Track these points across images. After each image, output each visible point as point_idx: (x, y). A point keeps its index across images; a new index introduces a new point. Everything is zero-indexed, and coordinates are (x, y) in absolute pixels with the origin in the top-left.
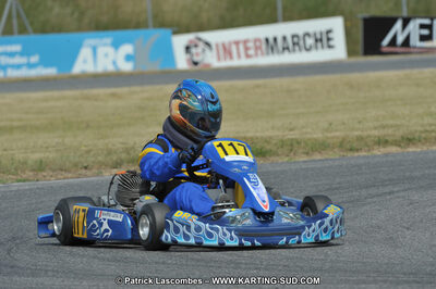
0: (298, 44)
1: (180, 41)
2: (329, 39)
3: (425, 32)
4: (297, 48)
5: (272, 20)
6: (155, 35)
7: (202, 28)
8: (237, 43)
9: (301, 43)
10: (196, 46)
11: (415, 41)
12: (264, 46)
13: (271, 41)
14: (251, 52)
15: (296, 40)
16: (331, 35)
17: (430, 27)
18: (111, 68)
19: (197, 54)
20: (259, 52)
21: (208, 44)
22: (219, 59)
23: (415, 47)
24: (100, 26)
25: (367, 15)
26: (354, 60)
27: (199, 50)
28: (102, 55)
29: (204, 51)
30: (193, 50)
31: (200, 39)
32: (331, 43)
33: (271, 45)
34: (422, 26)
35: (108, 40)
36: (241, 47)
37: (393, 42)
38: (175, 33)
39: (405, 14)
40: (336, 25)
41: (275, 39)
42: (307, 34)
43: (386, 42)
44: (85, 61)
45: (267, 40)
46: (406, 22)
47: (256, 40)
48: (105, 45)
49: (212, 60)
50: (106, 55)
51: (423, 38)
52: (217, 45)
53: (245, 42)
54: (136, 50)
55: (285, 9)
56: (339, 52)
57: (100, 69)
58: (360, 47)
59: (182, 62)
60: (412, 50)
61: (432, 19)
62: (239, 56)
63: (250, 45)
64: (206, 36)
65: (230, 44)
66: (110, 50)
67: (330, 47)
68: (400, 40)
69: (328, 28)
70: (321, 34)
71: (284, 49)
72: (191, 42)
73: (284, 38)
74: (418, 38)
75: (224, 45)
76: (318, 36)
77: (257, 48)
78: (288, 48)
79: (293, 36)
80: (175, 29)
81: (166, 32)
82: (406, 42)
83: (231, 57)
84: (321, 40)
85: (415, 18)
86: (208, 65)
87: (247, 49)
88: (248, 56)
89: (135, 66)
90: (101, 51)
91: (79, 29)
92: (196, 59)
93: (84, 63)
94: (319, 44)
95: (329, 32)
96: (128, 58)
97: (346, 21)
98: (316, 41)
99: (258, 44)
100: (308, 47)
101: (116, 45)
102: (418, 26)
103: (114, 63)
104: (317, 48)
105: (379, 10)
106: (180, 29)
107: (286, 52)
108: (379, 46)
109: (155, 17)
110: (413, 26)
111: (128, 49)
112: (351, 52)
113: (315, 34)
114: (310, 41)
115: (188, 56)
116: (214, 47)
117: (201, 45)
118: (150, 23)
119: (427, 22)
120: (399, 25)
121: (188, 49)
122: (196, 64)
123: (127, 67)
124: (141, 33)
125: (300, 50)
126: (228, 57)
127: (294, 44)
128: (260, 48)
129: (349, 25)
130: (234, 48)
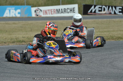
0: (65, 11)
1: (33, 9)
2: (74, 10)
3: (100, 9)
4: (65, 12)
6: (27, 7)
7: (39, 6)
8: (49, 10)
10: (38, 11)
11: (97, 12)
13: (58, 10)
14: (53, 13)
16: (74, 9)
17: (101, 8)
18: (14, 16)
19: (38, 13)
20: (55, 13)
21: (41, 10)
22: (44, 14)
23: (97, 13)
24: (11, 4)
25: (84, 4)
27: (38, 12)
28: (11, 12)
29: (40, 12)
30: (37, 12)
31: (39, 9)
32: (74, 11)
33: (58, 11)
35: (14, 8)
36: (50, 11)
37: (91, 12)
38: (32, 7)
39: (95, 4)
40: (76, 6)
41: (59, 10)
42: (68, 9)
43: (89, 11)
44: (7, 14)
45: (57, 10)
46: (95, 6)
47: (54, 10)
48: (13, 9)
49: (42, 15)
50: (13, 12)
51: (99, 11)
52: (43, 11)
53: (51, 10)
54: (21, 11)
57: (11, 16)
58: (82, 13)
59: (34, 15)
61: (102, 6)
62: (49, 14)
63: (52, 11)
64: (41, 8)
65: (47, 10)
66: (14, 11)
67: (74, 12)
68: (93, 11)
69: (74, 7)
71: (61, 12)
72: (36, 9)
73: (62, 9)
75: (45, 11)
76: (71, 9)
77: (54, 12)
78: (63, 12)
79: (64, 9)
80: (32, 6)
81: (30, 6)
82: (95, 12)
84: (72, 10)
85: (97, 5)
86: (41, 16)
87: (51, 12)
88: (52, 14)
89: (21, 15)
91: (6, 5)
92: (37, 14)
94: (71, 11)
96: (19, 13)
97: (78, 5)
98: (70, 10)
99: (54, 11)
100: (68, 12)
101: (16, 10)
103: (15, 14)
104: (70, 12)
105: (88, 3)
106: (33, 6)
107: (62, 13)
108: (88, 13)
109: (27, 2)
110: (97, 7)
111: (19, 11)
113: (70, 9)
114: (69, 10)
115: (35, 13)
117: (39, 10)
118: (25, 4)
119: (101, 6)
120: (93, 7)
121: (35, 11)
122: (37, 15)
123: (18, 16)
124: (23, 7)
125: (66, 13)
126: (46, 14)
127: (64, 11)
128: (55, 12)
129: (79, 6)
130: (48, 12)
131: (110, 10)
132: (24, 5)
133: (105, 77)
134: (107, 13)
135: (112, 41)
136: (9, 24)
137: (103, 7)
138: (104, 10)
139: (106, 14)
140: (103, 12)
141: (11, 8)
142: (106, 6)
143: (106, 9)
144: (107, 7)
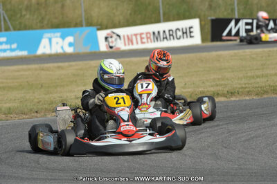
0: (172, 35)
1: (102, 34)
2: (190, 32)
3: (249, 27)
4: (172, 37)
5: (158, 21)
6: (87, 30)
7: (115, 27)
8: (136, 35)
9: (174, 35)
10: (111, 37)
11: (242, 33)
12: (152, 36)
13: (156, 33)
14: (145, 40)
15: (171, 33)
16: (192, 30)
17: (251, 24)
18: (60, 51)
19: (112, 42)
20: (149, 40)
21: (118, 35)
22: (125, 45)
24: (54, 26)
25: (213, 18)
26: (205, 44)
27: (113, 39)
28: (54, 43)
29: (116, 39)
30: (110, 40)
31: (114, 33)
32: (192, 34)
33: (156, 36)
34: (247, 24)
35: (59, 34)
36: (138, 37)
37: (229, 34)
38: (98, 29)
39: (237, 17)
40: (195, 23)
41: (159, 32)
42: (178, 29)
43: (225, 33)
44: (44, 47)
45: (154, 33)
46: (237, 21)
47: (147, 33)
48: (57, 37)
49: (121, 45)
50: (57, 43)
51: (247, 31)
52: (124, 37)
53: (141, 34)
54: (74, 40)
55: (164, 14)
56: (197, 40)
57: (53, 52)
58: (209, 37)
59: (103, 47)
61: (253, 20)
62: (137, 43)
63: (144, 36)
64: (118, 31)
65: (131, 36)
66: (60, 40)
67: (191, 37)
68: (234, 32)
69: (190, 26)
70: (186, 29)
71: (164, 38)
72: (108, 34)
73: (164, 32)
74: (244, 31)
75: (128, 36)
76: (185, 31)
77: (147, 38)
78: (166, 38)
79: (169, 31)
80: (99, 27)
81: (95, 28)
82: (237, 33)
83: (132, 44)
84: (186, 33)
85: (242, 19)
86: (119, 48)
87: (142, 38)
88: (142, 43)
89: (74, 49)
90: (54, 40)
91: (42, 27)
92: (111, 45)
93: (44, 48)
94: (185, 35)
95: (190, 28)
96: (70, 45)
97: (201, 21)
98: (183, 33)
99: (148, 35)
100: (178, 37)
101: (63, 37)
102: (244, 24)
103: (62, 47)
104: (183, 37)
105: (221, 14)
106: (101, 28)
107: (165, 40)
108: (222, 36)
109: (87, 20)
110: (242, 24)
111: (70, 39)
112: (203, 40)
113: (183, 29)
114: (180, 33)
115: (107, 43)
116: (122, 37)
117: (114, 36)
118: (84, 23)
119: (250, 21)
120: (233, 23)
121: (106, 38)
122: (111, 47)
123: (70, 50)
124: (78, 30)
125: (174, 39)
126: (130, 43)
127: (170, 35)
128: (150, 38)
129: (203, 23)
130: (134, 37)
132: (82, 26)
136: (48, 69)
141: (52, 34)
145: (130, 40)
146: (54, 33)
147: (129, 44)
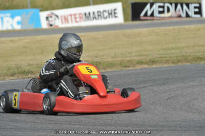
0: (100, 15)
1: (43, 15)
2: (115, 13)
3: (161, 9)
5: (88, 4)
6: (32, 11)
7: (54, 9)
8: (71, 15)
9: (102, 15)
10: (51, 17)
11: (156, 14)
12: (84, 17)
13: (87, 14)
14: (78, 20)
15: (99, 14)
16: (116, 11)
17: (163, 7)
18: (10, 28)
19: (52, 21)
20: (82, 20)
21: (57, 16)
22: (62, 23)
23: (156, 17)
24: (5, 8)
25: (133, 1)
26: (127, 23)
27: (53, 19)
28: (5, 21)
29: (55, 19)
30: (50, 19)
31: (53, 14)
32: (116, 15)
33: (87, 16)
34: (160, 7)
35: (9, 14)
36: (73, 17)
37: (146, 15)
38: (41, 11)
39: (151, 1)
40: (118, 6)
41: (89, 13)
42: (105, 11)
43: (142, 14)
45: (85, 14)
46: (152, 5)
47: (80, 14)
48: (7, 17)
49: (59, 24)
50: (8, 22)
51: (160, 12)
52: (61, 17)
53: (75, 15)
54: (22, 19)
56: (120, 19)
57: (5, 28)
59: (44, 25)
60: (155, 18)
61: (164, 3)
62: (72, 22)
63: (77, 16)
64: (57, 12)
65: (67, 16)
66: (10, 19)
67: (115, 17)
68: (149, 13)
69: (115, 8)
71: (93, 18)
72: (49, 15)
73: (94, 13)
74: (158, 12)
75: (64, 16)
76: (110, 12)
77: (80, 18)
78: (95, 18)
79: (98, 12)
80: (41, 9)
81: (37, 10)
82: (152, 15)
84: (111, 14)
85: (156, 2)
86: (57, 26)
87: (76, 18)
88: (76, 22)
89: (22, 27)
90: (5, 19)
92: (51, 23)
94: (110, 16)
95: (115, 10)
96: (18, 23)
97: (123, 4)
98: (109, 14)
99: (81, 16)
100: (105, 17)
101: (13, 17)
102: (158, 7)
103: (12, 25)
104: (109, 17)
106: (43, 9)
107: (95, 20)
108: (139, 16)
110: (155, 7)
111: (18, 18)
112: (125, 19)
113: (108, 11)
114: (106, 14)
115: (47, 22)
116: (60, 17)
117: (54, 16)
118: (29, 5)
119: (162, 4)
120: (148, 6)
121: (47, 18)
122: (51, 25)
123: (18, 27)
124: (24, 11)
125: (101, 18)
126: (67, 22)
127: (98, 16)
128: (82, 18)
129: (125, 6)
130: (69, 18)
131: (179, 11)
132: (27, 8)
133: (179, 129)
134: (173, 16)
135: (186, 64)
137: (167, 5)
138: (169, 10)
139: (171, 17)
140: (166, 15)
141: (4, 15)
142: (171, 4)
143: (172, 8)
144: (174, 5)
145: (66, 20)
146: (5, 13)
147: (65, 23)
